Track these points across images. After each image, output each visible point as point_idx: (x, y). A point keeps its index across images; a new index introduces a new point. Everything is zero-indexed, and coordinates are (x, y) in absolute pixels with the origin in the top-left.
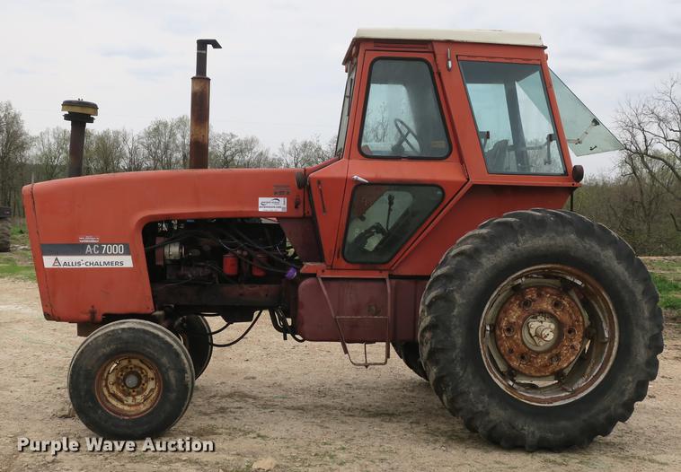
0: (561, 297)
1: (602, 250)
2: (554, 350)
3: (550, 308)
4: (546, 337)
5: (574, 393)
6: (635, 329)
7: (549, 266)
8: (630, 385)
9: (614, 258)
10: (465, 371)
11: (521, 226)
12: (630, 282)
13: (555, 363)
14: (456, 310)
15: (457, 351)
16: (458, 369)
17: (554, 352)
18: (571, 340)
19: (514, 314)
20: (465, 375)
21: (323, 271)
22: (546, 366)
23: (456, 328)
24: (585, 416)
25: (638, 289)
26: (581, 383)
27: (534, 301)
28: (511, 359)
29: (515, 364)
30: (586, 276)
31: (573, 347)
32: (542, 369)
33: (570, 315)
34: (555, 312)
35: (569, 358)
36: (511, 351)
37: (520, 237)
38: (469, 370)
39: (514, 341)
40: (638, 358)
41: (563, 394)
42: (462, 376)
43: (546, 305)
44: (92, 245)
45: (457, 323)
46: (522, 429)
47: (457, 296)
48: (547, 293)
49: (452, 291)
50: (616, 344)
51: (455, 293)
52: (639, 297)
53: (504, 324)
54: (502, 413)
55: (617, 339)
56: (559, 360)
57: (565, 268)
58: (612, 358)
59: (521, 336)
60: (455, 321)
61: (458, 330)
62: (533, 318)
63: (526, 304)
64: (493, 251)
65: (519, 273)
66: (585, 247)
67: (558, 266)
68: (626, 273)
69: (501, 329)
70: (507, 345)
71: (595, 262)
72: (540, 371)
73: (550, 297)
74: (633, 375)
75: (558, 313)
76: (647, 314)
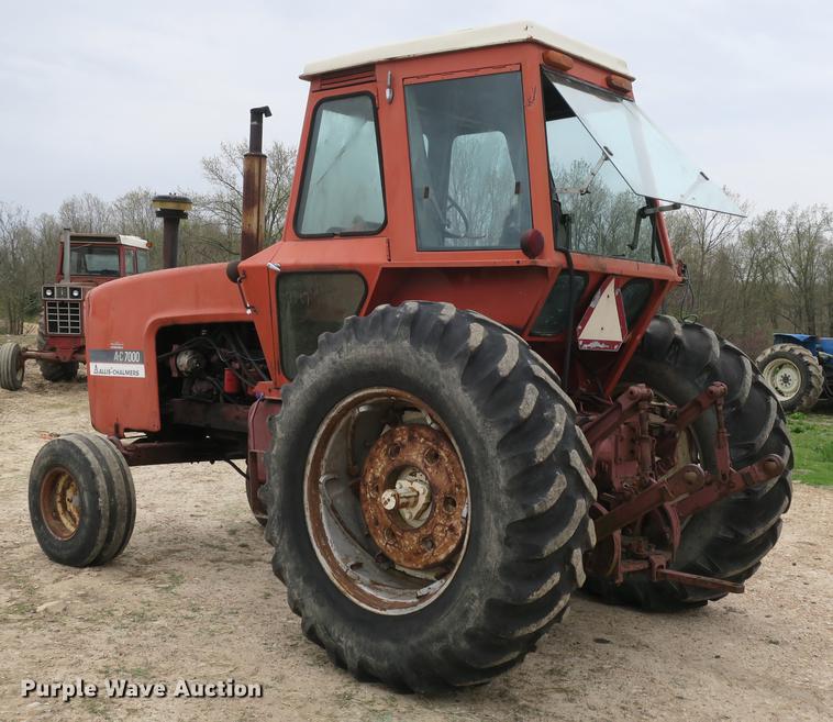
0: (437, 444)
1: (442, 367)
2: (423, 529)
3: (420, 460)
4: (386, 503)
6: (485, 506)
7: (384, 390)
8: (477, 603)
9: (459, 381)
10: (282, 537)
12: (479, 424)
13: (429, 551)
14: (275, 448)
15: (275, 506)
16: (276, 533)
17: (423, 532)
18: (449, 517)
19: (380, 465)
20: (282, 545)
21: (270, 391)
22: (417, 554)
23: (274, 474)
24: (413, 642)
25: (492, 436)
27: (403, 446)
28: (376, 534)
29: (381, 542)
31: (452, 528)
32: (414, 558)
33: (449, 475)
34: (426, 467)
36: (377, 522)
39: (378, 506)
40: (489, 559)
43: (416, 454)
44: (119, 351)
45: (276, 467)
46: (339, 640)
48: (421, 436)
50: (467, 529)
52: (492, 452)
53: (369, 478)
54: (317, 608)
56: (433, 546)
58: (462, 553)
66: (419, 362)
68: (474, 409)
69: (365, 486)
70: (371, 511)
72: (410, 560)
73: (424, 443)
74: (480, 586)
75: (430, 470)
76: (502, 483)
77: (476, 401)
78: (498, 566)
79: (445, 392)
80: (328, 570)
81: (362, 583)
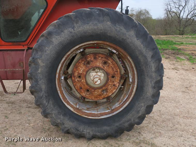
0: (107, 59)
1: (127, 32)
2: (104, 87)
3: (101, 65)
4: (96, 82)
5: (113, 111)
6: (146, 77)
7: (95, 42)
8: (143, 108)
9: (135, 36)
10: (48, 103)
11: (76, 17)
12: (144, 51)
13: (105, 93)
14: (40, 70)
15: (43, 92)
16: (45, 102)
17: (104, 88)
18: (113, 82)
19: (82, 69)
20: (49, 105)
22: (100, 95)
23: (40, 80)
24: (117, 124)
25: (149, 54)
26: (117, 105)
27: (92, 61)
28: (81, 92)
29: (84, 94)
30: (118, 48)
31: (114, 85)
32: (98, 96)
33: (113, 69)
34: (104, 67)
35: (112, 91)
36: (81, 88)
37: (75, 25)
38: (51, 102)
39: (82, 83)
40: (148, 93)
41: (107, 111)
42: (47, 106)
43: (99, 63)
45: (41, 77)
46: (83, 131)
47: (40, 61)
48: (99, 57)
49: (37, 58)
50: (136, 86)
51: (38, 60)
52: (149, 60)
53: (76, 74)
54: (71, 123)
55: (136, 83)
56: (107, 92)
57: (105, 43)
58: (133, 93)
59: (86, 80)
60: (40, 76)
61: (42, 80)
62: (93, 70)
63: (88, 63)
64: (59, 34)
65: (77, 47)
66: (116, 30)
67: (101, 42)
68: (142, 46)
69: (74, 77)
70: (78, 85)
71: (123, 39)
72: (97, 98)
73: (101, 59)
74: (144, 102)
75: (106, 68)
76: (153, 69)
77: (142, 43)
78: (151, 95)
79: (129, 41)
80: (72, 109)
81: (84, 110)
